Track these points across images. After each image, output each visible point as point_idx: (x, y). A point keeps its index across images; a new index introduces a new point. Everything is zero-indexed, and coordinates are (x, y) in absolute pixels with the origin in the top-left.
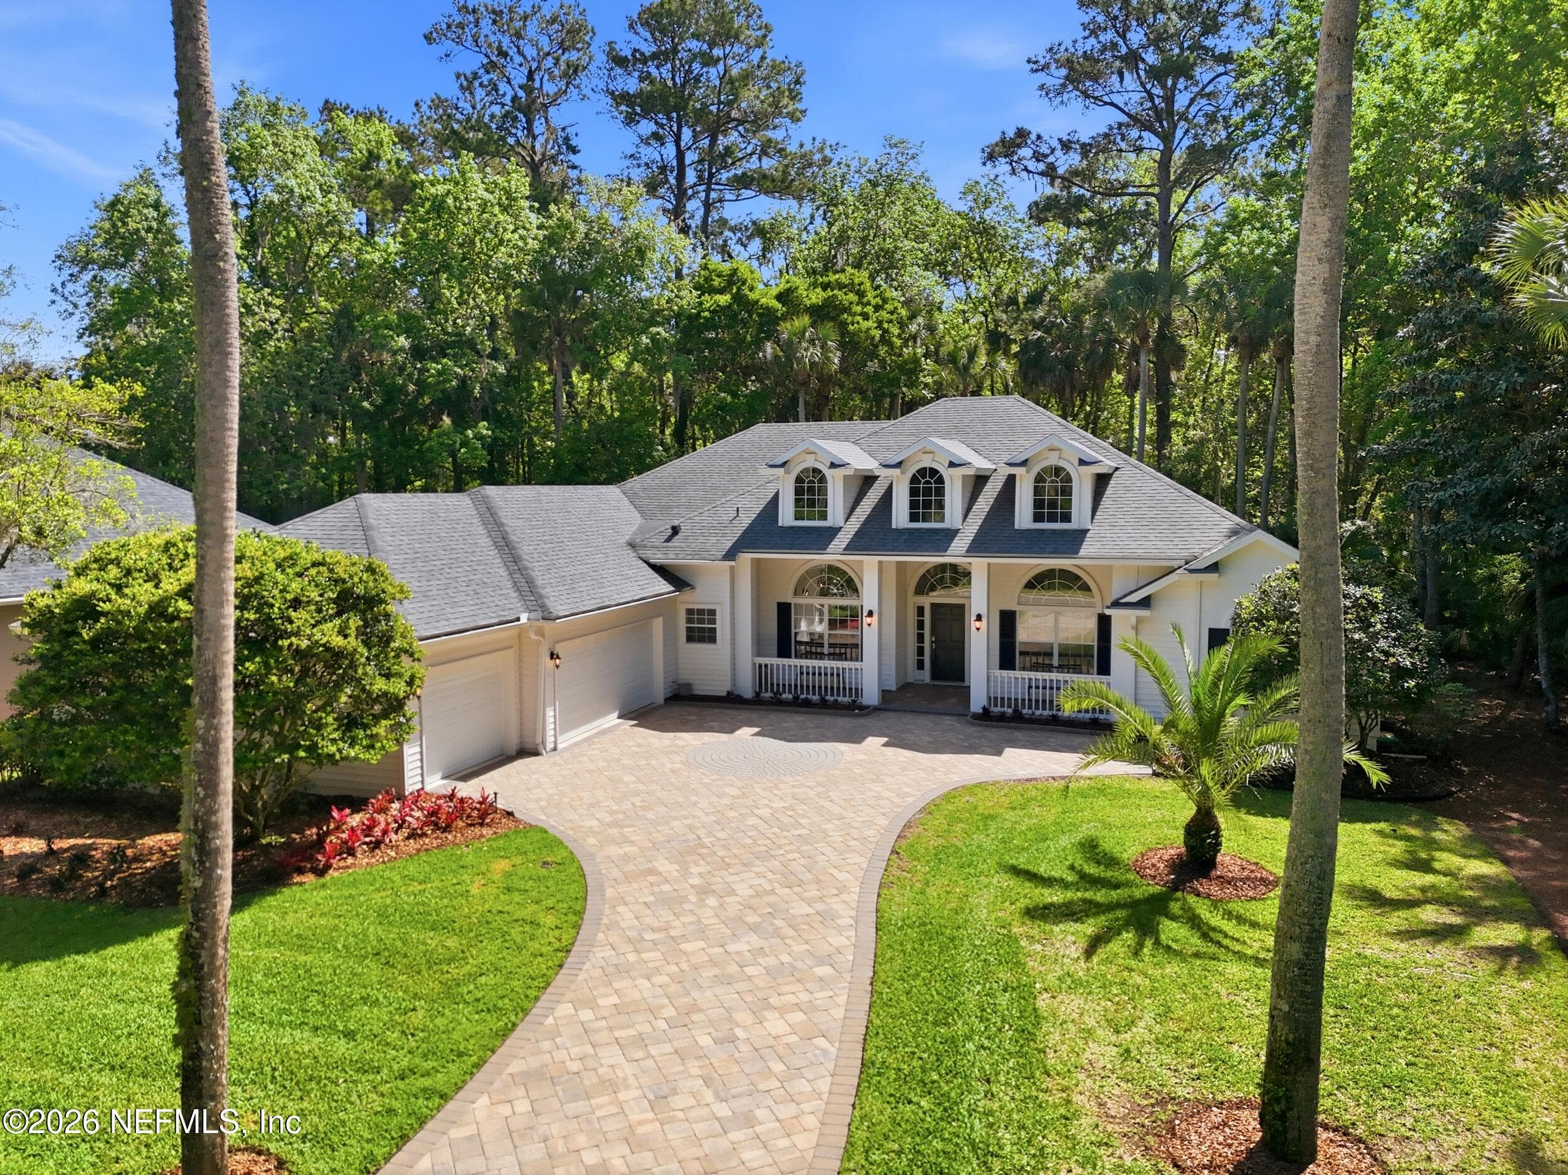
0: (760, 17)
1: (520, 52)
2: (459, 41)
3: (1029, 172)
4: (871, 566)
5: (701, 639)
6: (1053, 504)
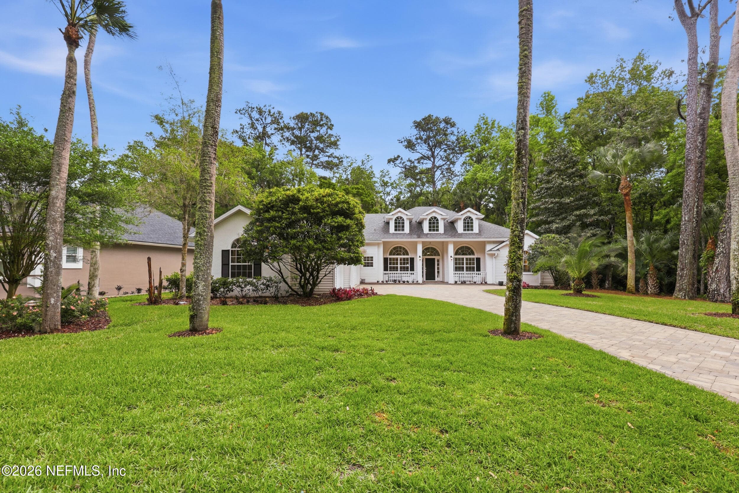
3: (399, 166)
4: (419, 243)
5: (368, 266)
6: (468, 226)
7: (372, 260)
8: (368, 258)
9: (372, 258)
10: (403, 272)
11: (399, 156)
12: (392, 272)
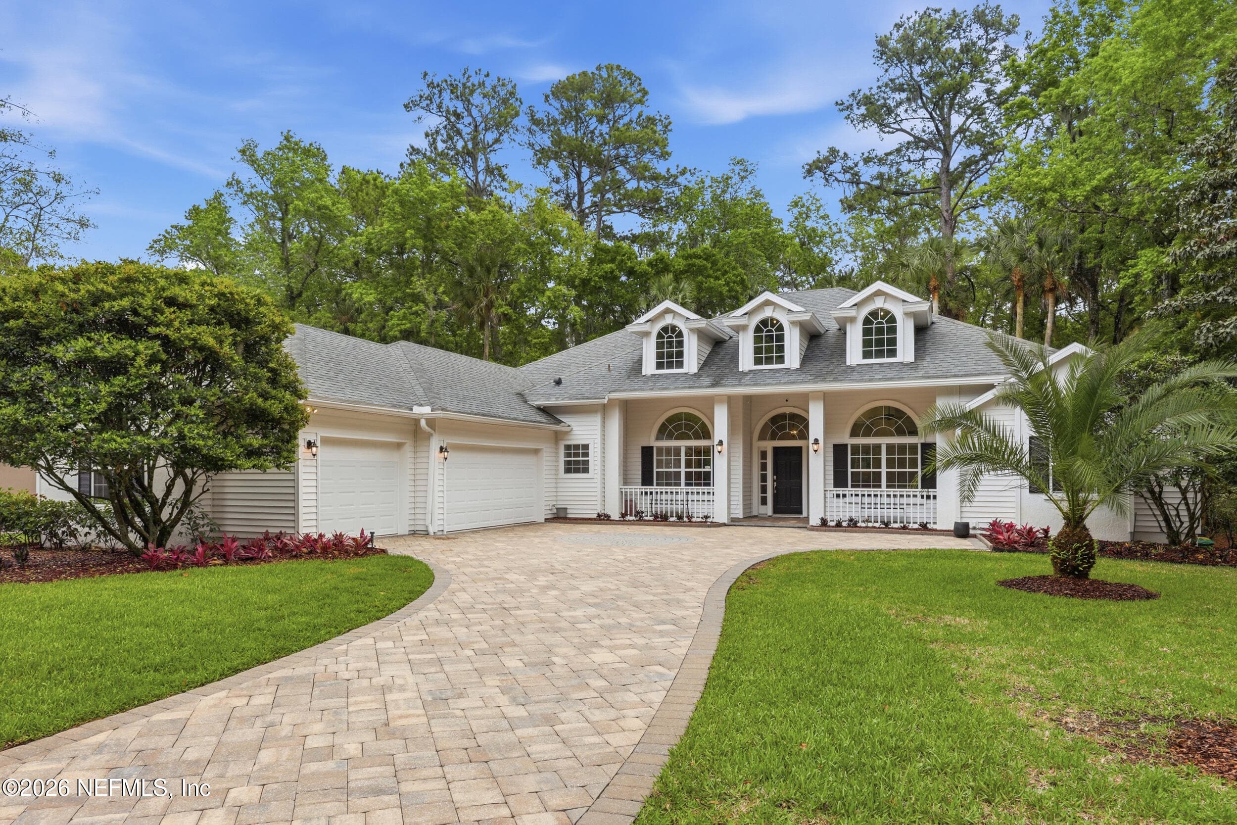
0: (640, 84)
1: (470, 114)
2: (427, 109)
3: (839, 181)
4: (721, 402)
5: (577, 471)
6: (880, 342)
7: (586, 455)
8: (577, 447)
9: (586, 447)
10: (695, 489)
11: (833, 151)
12: (664, 489)
